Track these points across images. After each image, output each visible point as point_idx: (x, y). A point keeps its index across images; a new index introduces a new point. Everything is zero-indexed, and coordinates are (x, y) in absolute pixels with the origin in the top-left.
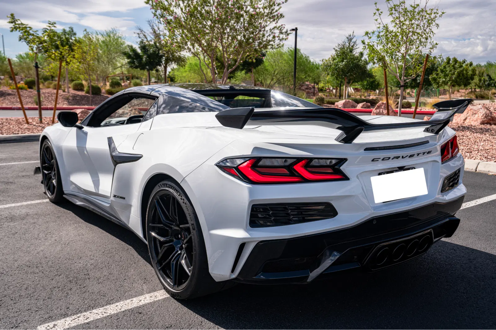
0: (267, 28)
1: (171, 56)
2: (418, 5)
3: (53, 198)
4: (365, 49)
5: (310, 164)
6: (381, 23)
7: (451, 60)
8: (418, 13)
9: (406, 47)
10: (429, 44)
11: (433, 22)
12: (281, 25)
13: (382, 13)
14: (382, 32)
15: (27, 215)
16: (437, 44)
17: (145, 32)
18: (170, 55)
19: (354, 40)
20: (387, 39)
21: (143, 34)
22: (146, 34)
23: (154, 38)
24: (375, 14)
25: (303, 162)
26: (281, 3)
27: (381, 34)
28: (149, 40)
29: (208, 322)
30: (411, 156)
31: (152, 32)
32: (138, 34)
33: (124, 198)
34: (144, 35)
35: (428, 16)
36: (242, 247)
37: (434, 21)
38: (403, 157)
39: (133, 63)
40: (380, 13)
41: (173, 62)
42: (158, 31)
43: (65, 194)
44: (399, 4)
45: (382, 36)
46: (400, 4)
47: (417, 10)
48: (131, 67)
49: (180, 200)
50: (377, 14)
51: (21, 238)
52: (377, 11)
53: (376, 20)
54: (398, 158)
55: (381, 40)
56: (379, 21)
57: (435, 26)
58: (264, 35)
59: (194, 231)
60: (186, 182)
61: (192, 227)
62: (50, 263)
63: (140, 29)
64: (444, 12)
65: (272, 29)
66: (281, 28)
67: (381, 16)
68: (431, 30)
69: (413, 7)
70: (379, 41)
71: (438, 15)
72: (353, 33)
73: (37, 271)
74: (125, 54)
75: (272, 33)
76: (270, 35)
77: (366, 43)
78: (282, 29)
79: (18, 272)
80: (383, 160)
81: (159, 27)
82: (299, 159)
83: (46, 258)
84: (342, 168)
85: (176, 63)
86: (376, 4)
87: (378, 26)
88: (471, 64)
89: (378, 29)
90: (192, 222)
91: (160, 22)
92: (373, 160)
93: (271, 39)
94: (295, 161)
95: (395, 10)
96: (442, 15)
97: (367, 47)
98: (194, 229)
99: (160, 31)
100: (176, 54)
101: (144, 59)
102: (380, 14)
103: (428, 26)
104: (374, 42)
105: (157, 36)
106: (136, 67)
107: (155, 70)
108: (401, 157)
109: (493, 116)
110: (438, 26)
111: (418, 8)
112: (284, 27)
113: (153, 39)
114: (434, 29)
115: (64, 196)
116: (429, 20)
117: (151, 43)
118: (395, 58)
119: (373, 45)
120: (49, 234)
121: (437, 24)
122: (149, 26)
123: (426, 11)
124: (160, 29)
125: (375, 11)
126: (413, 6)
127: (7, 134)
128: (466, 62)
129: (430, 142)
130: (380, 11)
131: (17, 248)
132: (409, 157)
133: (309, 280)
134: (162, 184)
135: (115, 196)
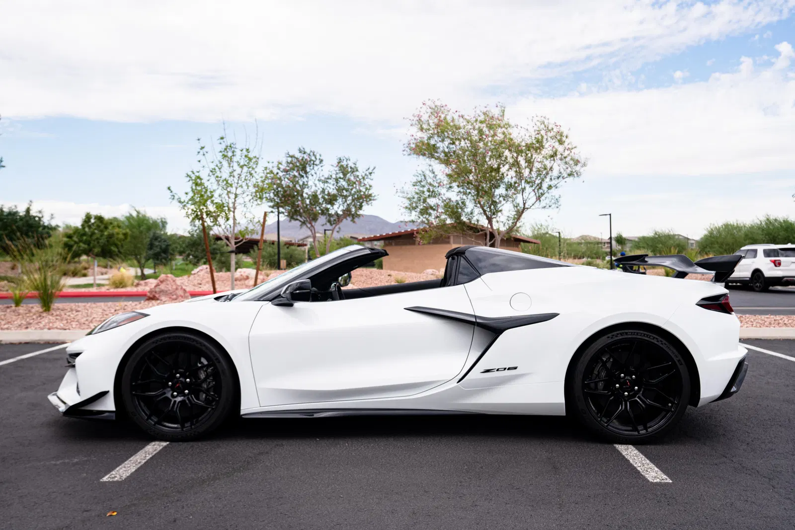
60: (671, 323)
90: (678, 359)
134: (618, 334)
135: (487, 371)
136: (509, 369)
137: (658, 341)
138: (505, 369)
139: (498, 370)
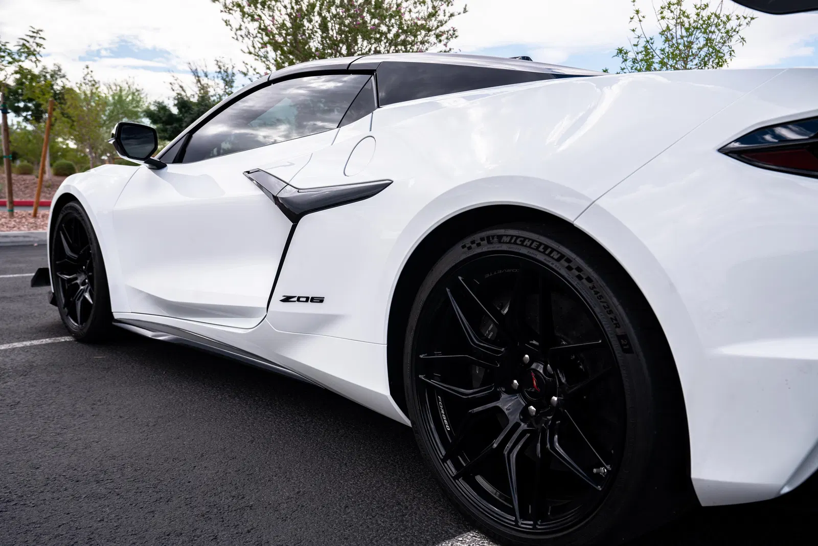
2: (707, 5)
3: (85, 330)
6: (643, 36)
11: (734, 34)
13: (644, 17)
14: (641, 52)
17: (182, 82)
21: (178, 84)
22: (184, 85)
23: (198, 92)
24: (632, 18)
27: (640, 56)
28: (189, 95)
31: (195, 81)
32: (171, 84)
33: (321, 300)
34: (181, 87)
35: (722, 25)
37: (737, 33)
40: (642, 19)
42: (206, 79)
45: (641, 60)
47: (705, 13)
50: (636, 19)
51: (32, 415)
52: (635, 15)
53: (633, 30)
55: (639, 68)
56: (638, 32)
57: (740, 41)
62: (128, 470)
64: (755, 16)
67: (642, 23)
68: (731, 48)
69: (698, 9)
71: (744, 22)
73: (102, 490)
79: (49, 495)
81: (207, 73)
83: (114, 457)
87: (636, 41)
89: (635, 48)
95: (671, 12)
96: (751, 21)
99: (208, 79)
102: (640, 21)
103: (725, 42)
110: (745, 41)
111: (706, 10)
113: (196, 93)
114: (737, 46)
115: (114, 323)
116: (727, 32)
117: (191, 99)
120: (99, 403)
121: (743, 38)
122: (189, 70)
123: (718, 18)
124: (209, 77)
126: (698, 6)
130: (640, 15)
131: (30, 436)
134: (482, 239)
135: (287, 299)
136: (313, 300)
137: (569, 268)
138: (307, 298)
139: (298, 300)
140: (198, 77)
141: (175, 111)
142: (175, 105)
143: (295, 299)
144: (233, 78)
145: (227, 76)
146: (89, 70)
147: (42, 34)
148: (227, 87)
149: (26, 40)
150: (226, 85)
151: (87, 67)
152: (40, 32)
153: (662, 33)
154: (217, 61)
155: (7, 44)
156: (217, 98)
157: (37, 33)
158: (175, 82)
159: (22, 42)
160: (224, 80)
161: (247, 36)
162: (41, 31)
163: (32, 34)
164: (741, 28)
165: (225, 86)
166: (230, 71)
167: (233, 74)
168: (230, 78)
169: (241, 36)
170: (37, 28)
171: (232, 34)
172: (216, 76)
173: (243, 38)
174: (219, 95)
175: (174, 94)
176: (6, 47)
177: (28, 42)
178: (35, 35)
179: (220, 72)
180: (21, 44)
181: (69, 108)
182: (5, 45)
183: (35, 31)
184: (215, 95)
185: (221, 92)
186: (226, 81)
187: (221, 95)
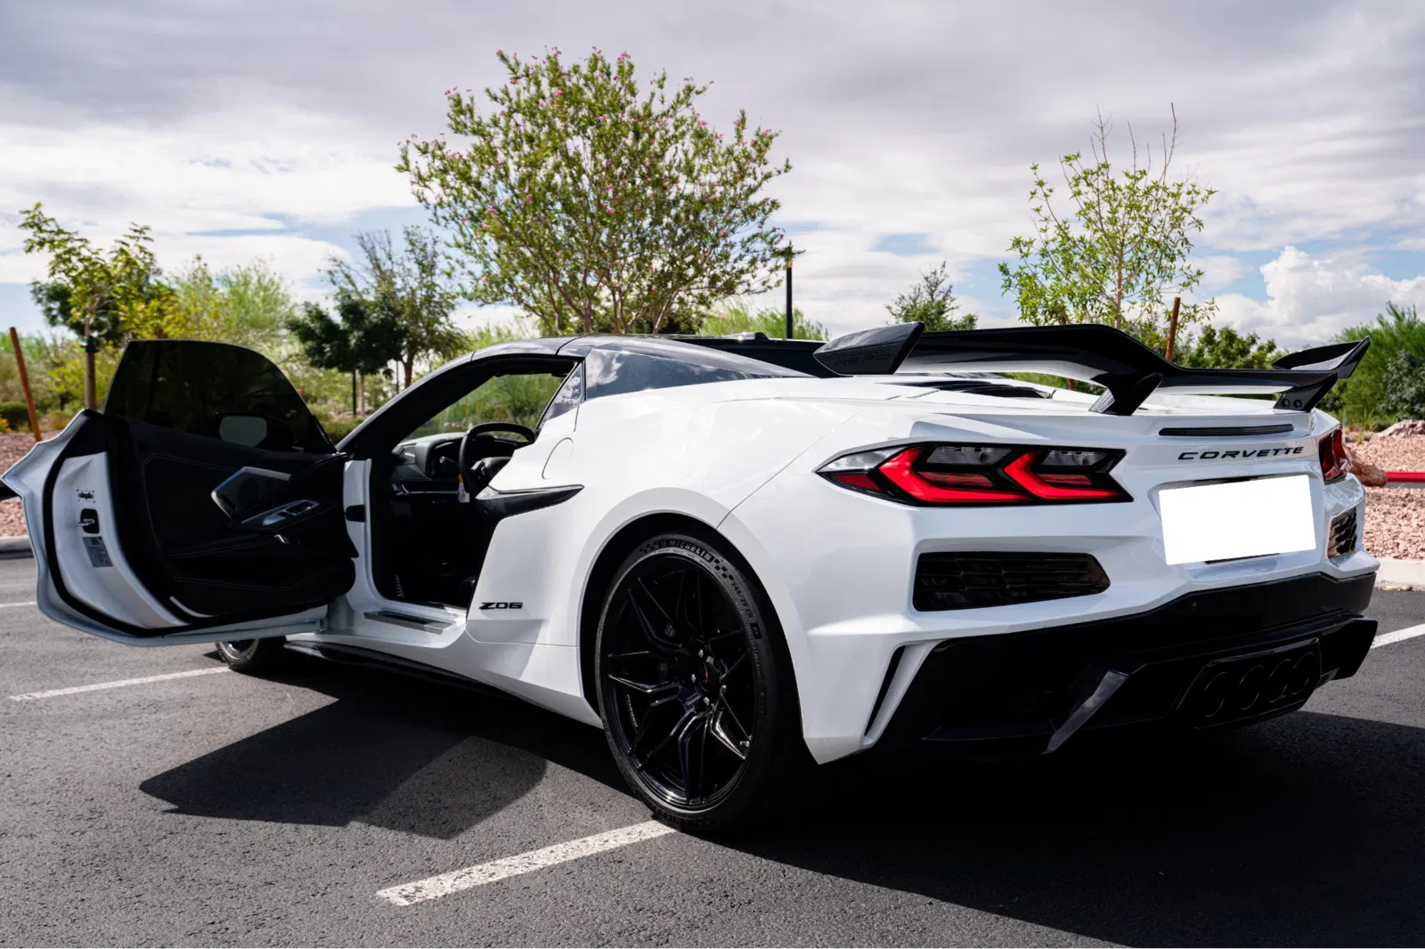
0: (732, 238)
1: (425, 334)
2: (1144, 173)
4: (1009, 286)
5: (1043, 464)
6: (1052, 218)
7: (1218, 334)
8: (1147, 193)
9: (1120, 280)
10: (1180, 273)
11: (1185, 214)
12: (771, 229)
13: (1051, 191)
14: (1053, 240)
15: (192, 698)
16: (1199, 273)
17: (348, 268)
18: (423, 330)
19: (943, 287)
20: (1067, 262)
21: (342, 271)
22: (352, 273)
23: (376, 285)
24: (1033, 194)
25: (1026, 457)
26: (775, 172)
27: (1052, 246)
28: (360, 289)
29: (798, 870)
30: (1262, 453)
31: (371, 266)
32: (330, 272)
33: (519, 606)
34: (347, 276)
35: (1170, 200)
36: (898, 656)
37: (1190, 213)
38: (1245, 454)
39: (320, 351)
40: (1048, 193)
41: (431, 351)
42: (389, 262)
43: (288, 642)
44: (1095, 169)
45: (1053, 252)
46: (1099, 169)
47: (1142, 185)
48: (313, 364)
49: (713, 571)
50: (1040, 193)
52: (1038, 187)
53: (1038, 210)
54: (1233, 454)
55: (1050, 263)
56: (1045, 212)
57: (1194, 225)
58: (726, 257)
59: (759, 642)
60: (736, 520)
61: (754, 632)
63: (335, 260)
64: (1213, 190)
65: (746, 239)
66: (772, 240)
67: (1049, 198)
68: (1183, 235)
69: (1131, 178)
70: (1047, 264)
71: (1198, 199)
72: (944, 266)
74: (294, 326)
75: (748, 251)
76: (741, 257)
77: (1012, 272)
78: (775, 240)
80: (1203, 457)
81: (392, 254)
82: (1017, 450)
84: (1113, 473)
85: (440, 353)
86: (1035, 168)
87: (1043, 225)
88: (1272, 347)
89: (1043, 235)
90: (751, 620)
91: (435, 219)
92: (1181, 457)
93: (746, 266)
94: (1008, 455)
95: (1089, 185)
96: (1207, 198)
97: (1015, 281)
98: (758, 637)
99: (393, 263)
100: (440, 328)
101: (353, 342)
102: (1046, 195)
103: (1173, 226)
104: (1036, 266)
105: (385, 277)
106: (329, 365)
107: (382, 370)
108: (1241, 454)
109: (1359, 462)
110: (1201, 224)
111: (1143, 180)
112: (782, 236)
113: (373, 287)
114: (1191, 233)
115: (286, 646)
116: (1174, 212)
117: (365, 297)
118: (1092, 310)
119: (1035, 275)
121: (1198, 221)
122: (361, 248)
123: (1165, 189)
124: (394, 260)
125: (1034, 187)
126: (1132, 174)
127: (13, 535)
128: (1258, 342)
129: (1296, 429)
130: (1046, 188)
132: (1259, 455)
133: (1052, 748)
134: (655, 543)
135: (486, 606)
136: (512, 606)
137: (717, 568)
138: (506, 604)
139: (498, 607)
140: (377, 259)
141: (337, 318)
142: (336, 308)
143: (494, 606)
144: (435, 260)
145: (425, 257)
146: (202, 263)
147: (148, 234)
148: (424, 275)
149: (124, 243)
150: (423, 271)
151: (199, 258)
152: (145, 231)
153: (1082, 213)
154: (408, 234)
155: (100, 252)
156: (408, 294)
157: (141, 232)
158: (337, 268)
159: (119, 246)
160: (420, 264)
161: (453, 219)
162: (147, 229)
163: (132, 234)
164: (1194, 206)
165: (421, 274)
166: (429, 249)
167: (435, 255)
168: (429, 259)
169: (444, 218)
170: (140, 226)
171: (430, 213)
172: (405, 258)
173: (447, 220)
174: (411, 288)
175: (336, 289)
176: (98, 256)
177: (127, 245)
178: (137, 234)
179: (412, 251)
180: (118, 248)
181: (169, 323)
182: (97, 253)
183: (138, 228)
184: (404, 289)
185: (415, 285)
186: (423, 265)
187: (414, 287)
